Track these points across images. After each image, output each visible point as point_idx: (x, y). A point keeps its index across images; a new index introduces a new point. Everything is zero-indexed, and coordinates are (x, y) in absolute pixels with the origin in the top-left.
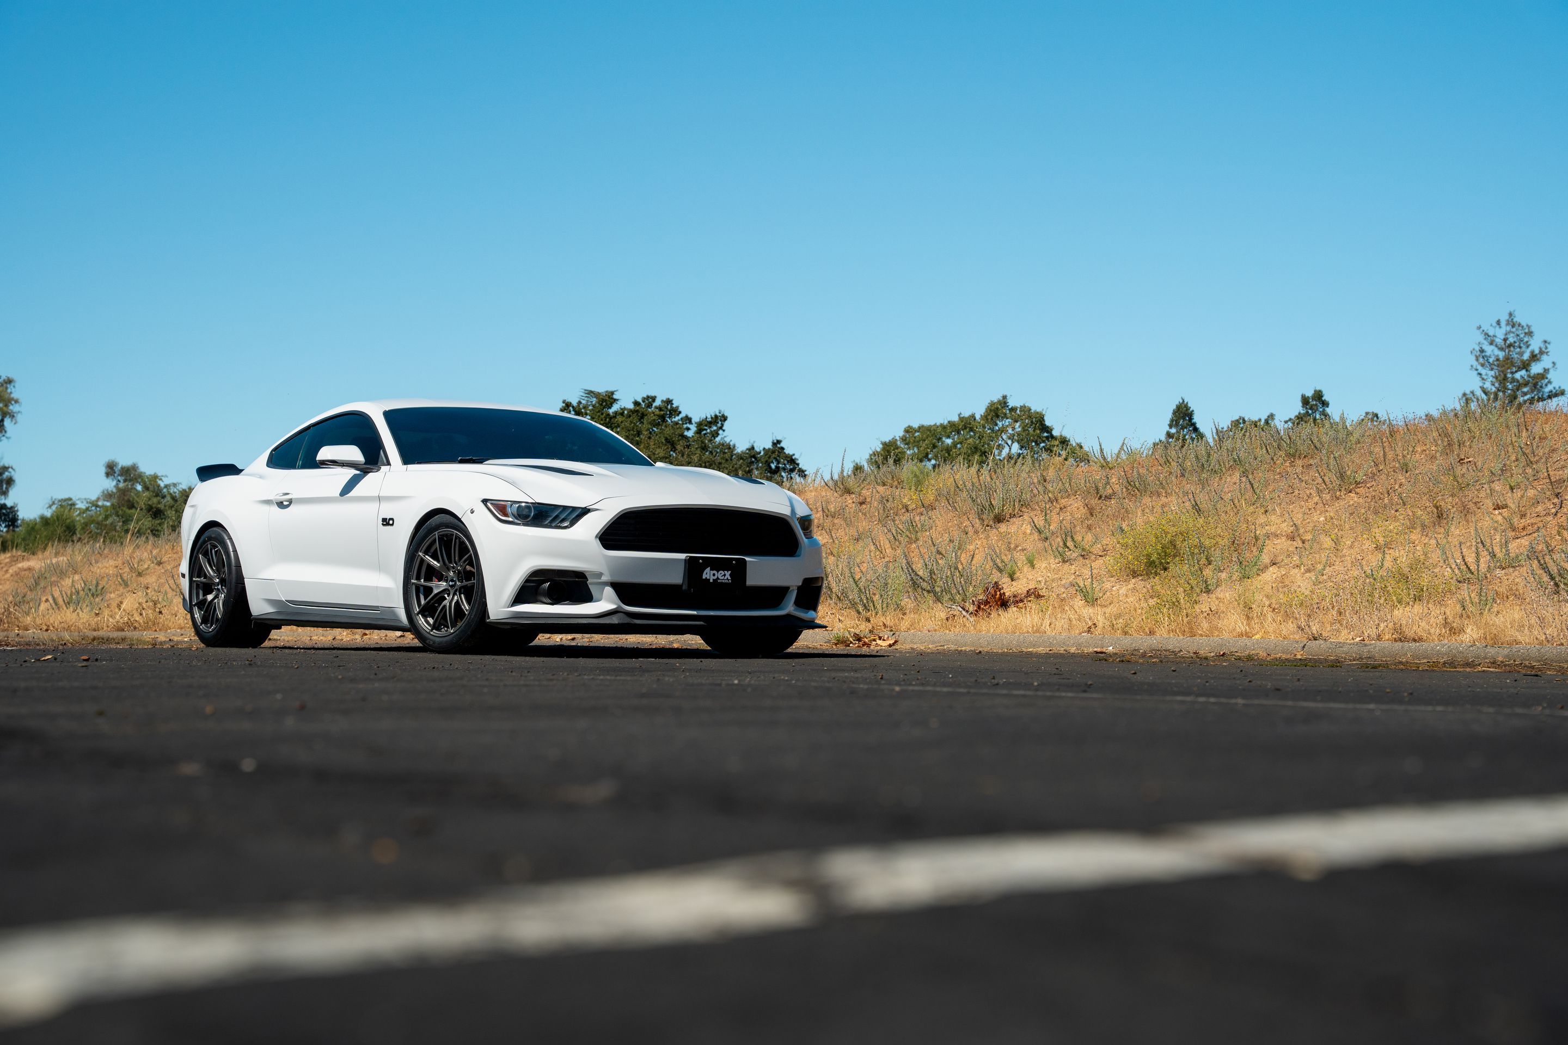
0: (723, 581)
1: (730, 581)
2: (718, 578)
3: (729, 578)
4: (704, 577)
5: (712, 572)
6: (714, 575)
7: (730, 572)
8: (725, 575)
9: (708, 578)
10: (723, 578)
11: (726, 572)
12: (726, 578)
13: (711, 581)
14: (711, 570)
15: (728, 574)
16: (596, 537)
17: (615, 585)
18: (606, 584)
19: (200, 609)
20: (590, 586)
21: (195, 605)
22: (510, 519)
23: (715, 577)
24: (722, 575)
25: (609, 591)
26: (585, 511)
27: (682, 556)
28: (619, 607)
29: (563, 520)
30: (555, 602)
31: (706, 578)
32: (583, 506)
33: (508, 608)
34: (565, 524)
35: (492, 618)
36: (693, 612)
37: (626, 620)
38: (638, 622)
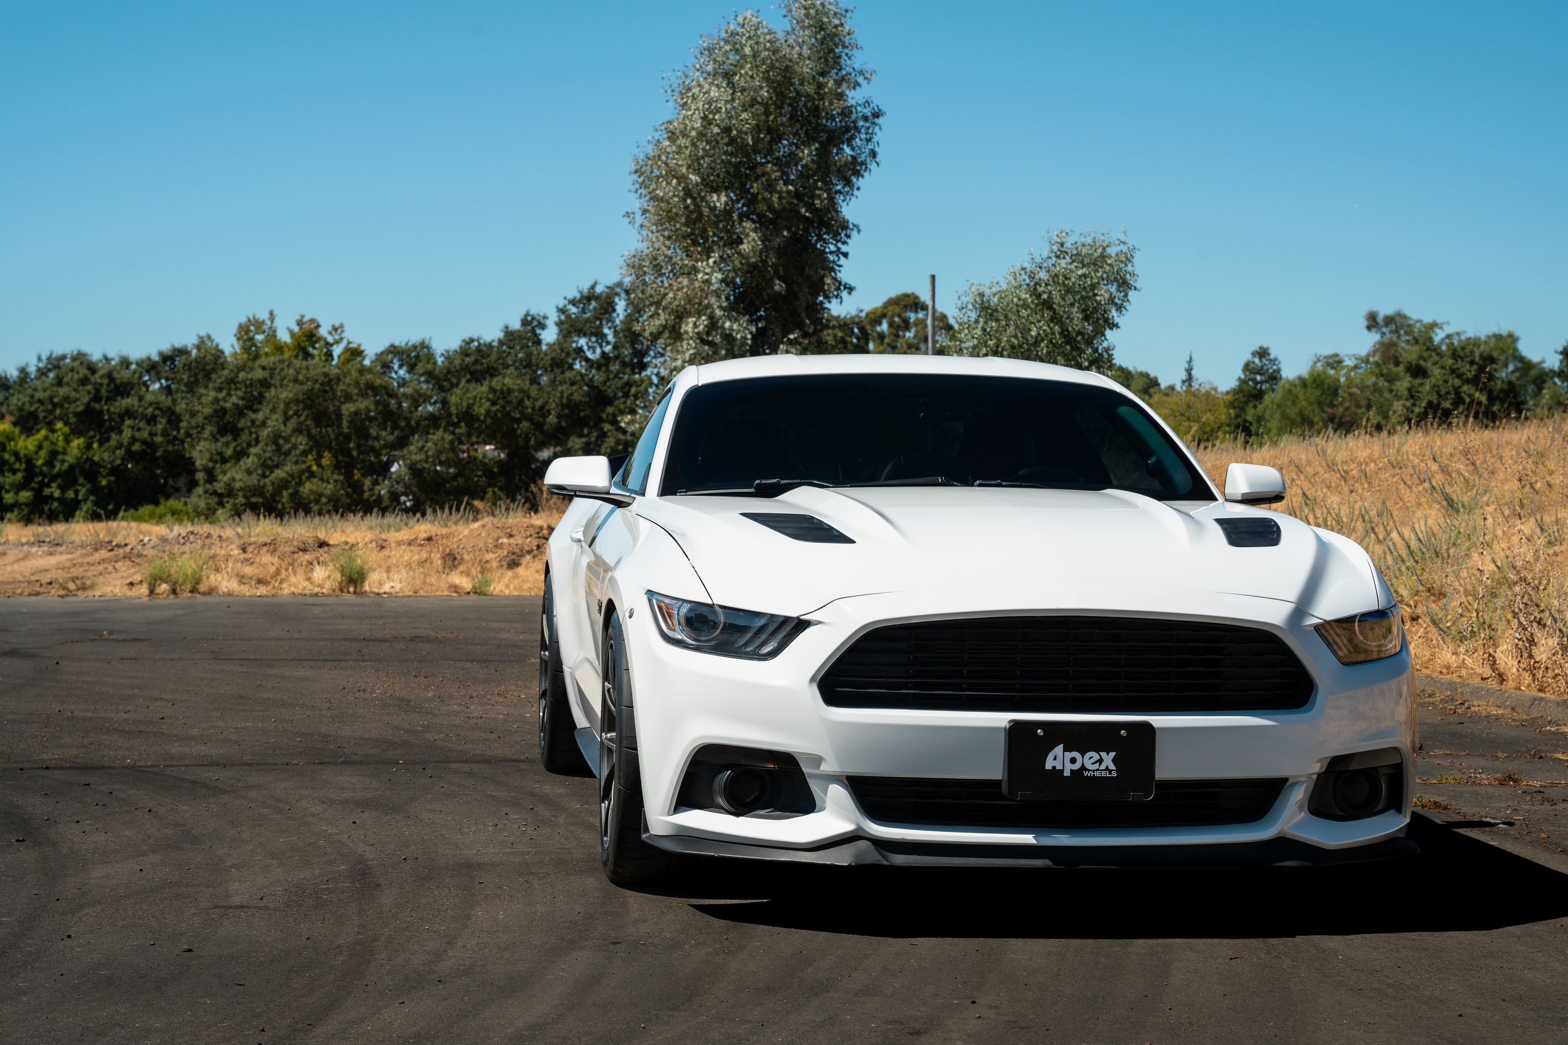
0: (1097, 774)
1: (1114, 774)
2: (1083, 768)
3: (1112, 767)
4: (1049, 765)
5: (1069, 755)
6: (1073, 761)
7: (1112, 754)
8: (1101, 761)
9: (1059, 767)
10: (1096, 766)
11: (1103, 754)
12: (1103, 767)
13: (1067, 773)
14: (1065, 750)
15: (1108, 759)
16: (814, 680)
17: (850, 782)
18: (833, 778)
20: (807, 782)
22: (679, 636)
23: (1076, 766)
24: (1093, 760)
25: (838, 793)
26: (800, 625)
27: (1001, 719)
28: (859, 828)
29: (763, 643)
30: (740, 808)
31: (1054, 767)
32: (798, 614)
33: (669, 814)
34: (766, 650)
35: (652, 832)
36: (1027, 839)
37: (874, 857)
38: (900, 860)
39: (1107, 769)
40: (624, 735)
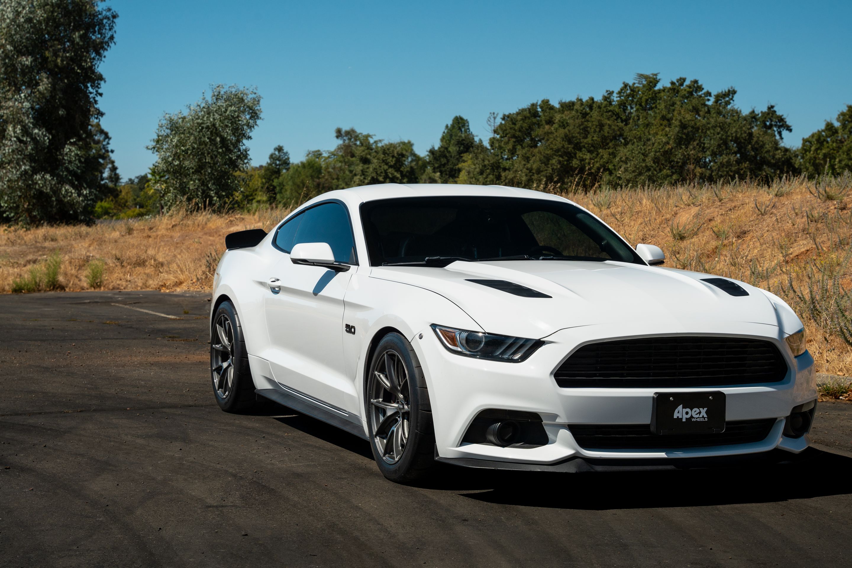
0: (698, 420)
1: (706, 419)
2: (692, 417)
3: (705, 416)
4: (675, 417)
5: (685, 410)
6: (687, 413)
7: (705, 409)
8: (700, 413)
9: (680, 417)
10: (698, 416)
11: (701, 409)
12: (701, 416)
13: (684, 420)
14: (683, 408)
15: (703, 411)
16: (551, 373)
17: (572, 428)
18: (563, 426)
19: (219, 373)
20: (545, 427)
21: (214, 370)
22: (459, 349)
23: (688, 416)
24: (696, 413)
25: (565, 434)
26: (539, 343)
27: (650, 392)
28: (577, 452)
29: (514, 353)
30: (504, 443)
31: (678, 417)
32: (537, 337)
33: (457, 447)
34: (517, 357)
35: (440, 456)
36: (662, 455)
37: (586, 468)
38: (599, 468)
39: (703, 417)
40: (420, 403)
